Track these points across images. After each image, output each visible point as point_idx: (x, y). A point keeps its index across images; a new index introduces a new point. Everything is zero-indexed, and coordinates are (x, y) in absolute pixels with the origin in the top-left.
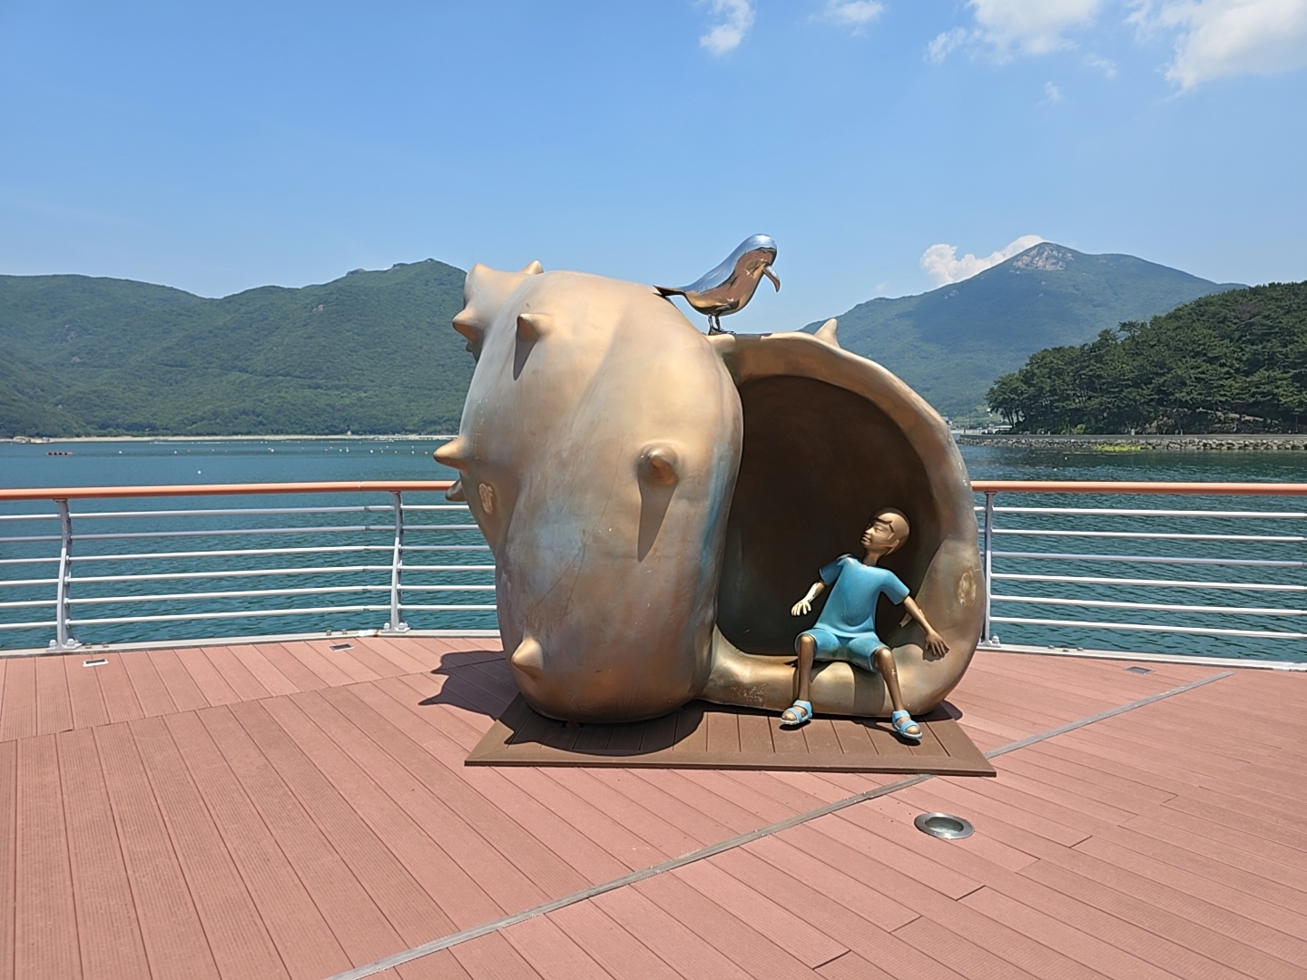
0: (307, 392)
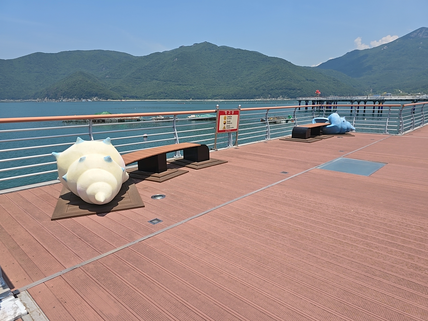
0: (178, 86)
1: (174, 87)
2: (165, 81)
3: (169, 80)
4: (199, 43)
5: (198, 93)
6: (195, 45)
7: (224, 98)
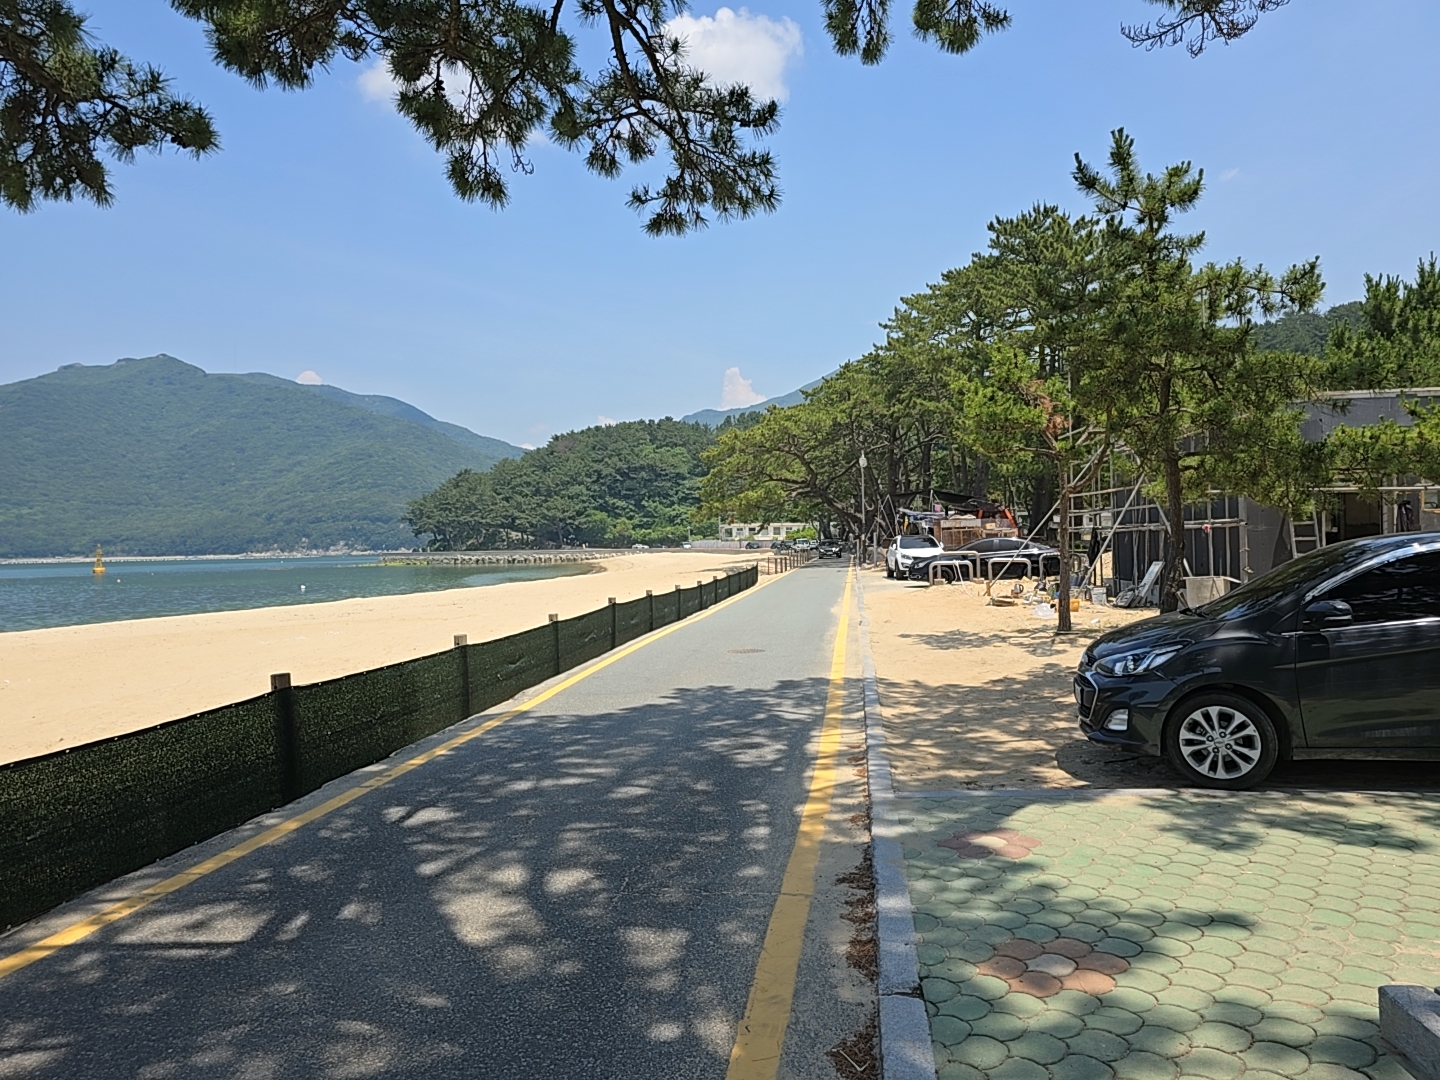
4: (138, 358)
6: (124, 363)
7: (140, 550)
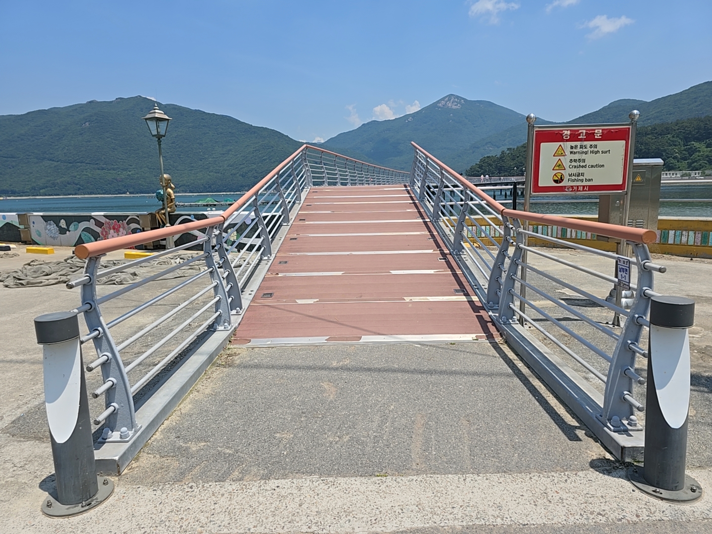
0: (99, 172)
1: (92, 173)
2: (70, 163)
3: (78, 161)
4: (125, 98)
5: (140, 182)
